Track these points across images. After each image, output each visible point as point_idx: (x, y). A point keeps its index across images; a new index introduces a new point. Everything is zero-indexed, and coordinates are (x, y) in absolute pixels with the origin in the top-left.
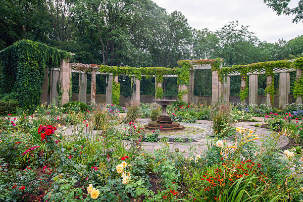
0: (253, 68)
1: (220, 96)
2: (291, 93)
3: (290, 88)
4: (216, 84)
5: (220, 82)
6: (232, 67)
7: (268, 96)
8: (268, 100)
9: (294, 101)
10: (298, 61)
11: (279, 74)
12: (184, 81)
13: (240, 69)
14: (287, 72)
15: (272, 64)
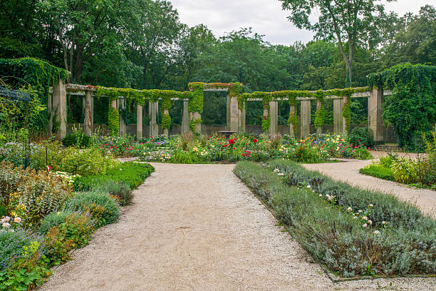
0: (276, 96)
1: (240, 126)
2: (312, 123)
3: (312, 117)
4: (235, 112)
5: (240, 111)
6: (254, 93)
7: (291, 126)
8: (292, 131)
9: (315, 131)
10: (318, 93)
11: (300, 101)
12: (198, 107)
13: (262, 96)
14: (308, 100)
15: (295, 94)
